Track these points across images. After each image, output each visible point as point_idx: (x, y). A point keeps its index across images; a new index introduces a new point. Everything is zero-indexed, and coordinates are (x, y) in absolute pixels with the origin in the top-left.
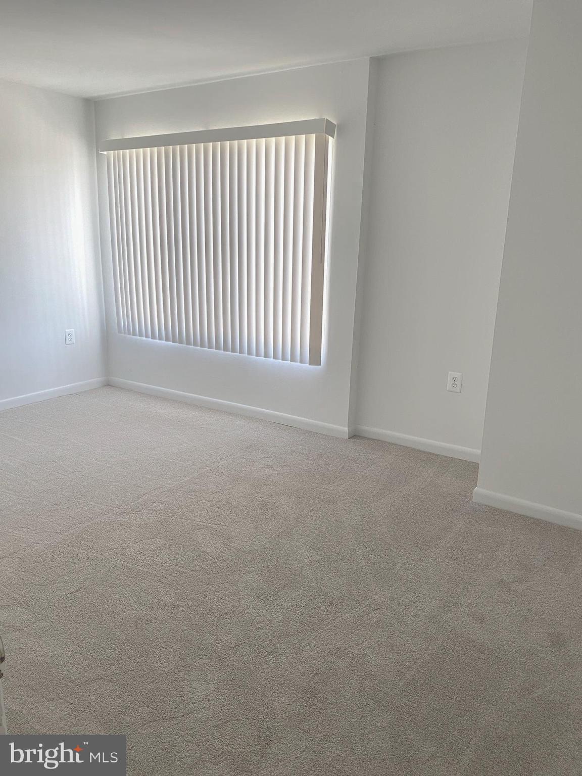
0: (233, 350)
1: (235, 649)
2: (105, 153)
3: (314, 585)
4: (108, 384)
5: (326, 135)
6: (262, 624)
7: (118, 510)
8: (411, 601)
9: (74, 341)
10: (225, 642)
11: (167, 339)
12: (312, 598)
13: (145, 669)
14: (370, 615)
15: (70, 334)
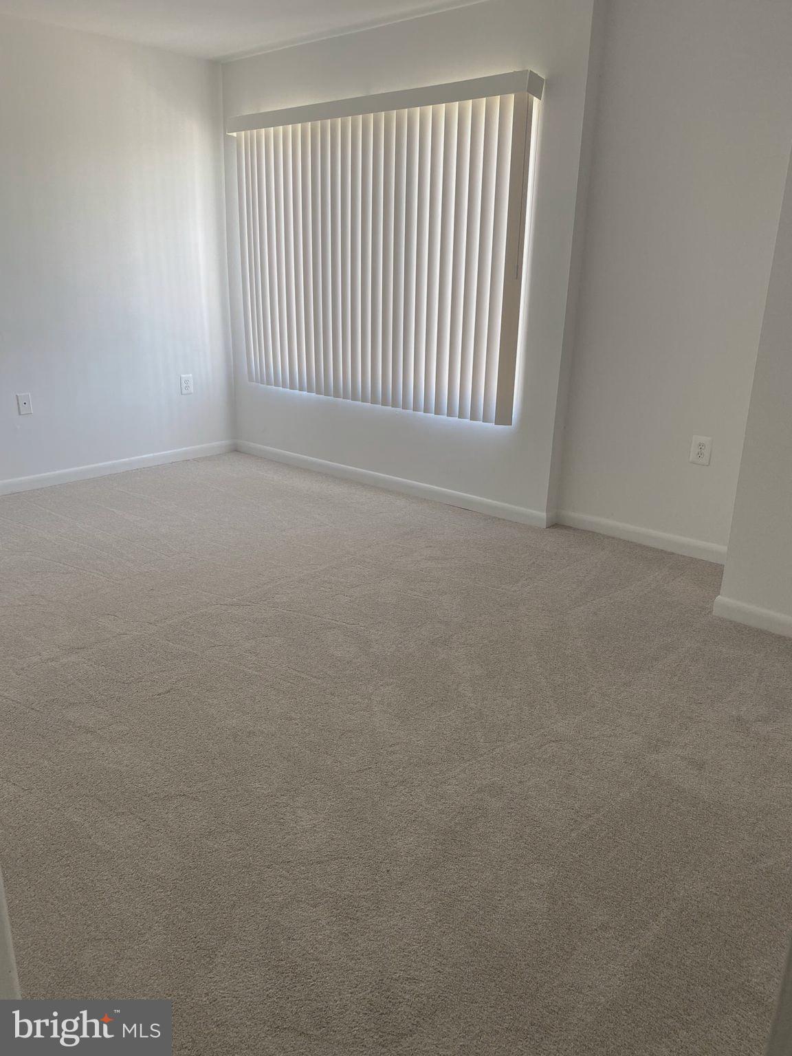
0: (395, 404)
1: (357, 774)
2: (235, 134)
3: (473, 705)
4: (235, 450)
5: (530, 95)
6: (397, 748)
7: (230, 600)
8: (603, 735)
9: (192, 390)
10: (345, 765)
11: (310, 390)
12: (467, 721)
13: (239, 788)
14: (543, 748)
15: (187, 381)
